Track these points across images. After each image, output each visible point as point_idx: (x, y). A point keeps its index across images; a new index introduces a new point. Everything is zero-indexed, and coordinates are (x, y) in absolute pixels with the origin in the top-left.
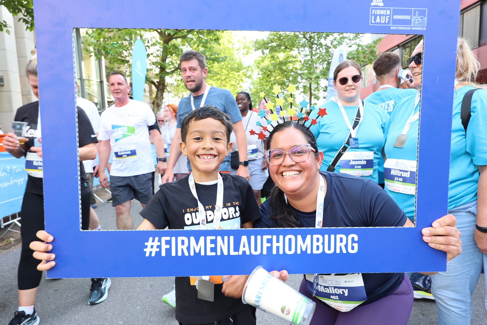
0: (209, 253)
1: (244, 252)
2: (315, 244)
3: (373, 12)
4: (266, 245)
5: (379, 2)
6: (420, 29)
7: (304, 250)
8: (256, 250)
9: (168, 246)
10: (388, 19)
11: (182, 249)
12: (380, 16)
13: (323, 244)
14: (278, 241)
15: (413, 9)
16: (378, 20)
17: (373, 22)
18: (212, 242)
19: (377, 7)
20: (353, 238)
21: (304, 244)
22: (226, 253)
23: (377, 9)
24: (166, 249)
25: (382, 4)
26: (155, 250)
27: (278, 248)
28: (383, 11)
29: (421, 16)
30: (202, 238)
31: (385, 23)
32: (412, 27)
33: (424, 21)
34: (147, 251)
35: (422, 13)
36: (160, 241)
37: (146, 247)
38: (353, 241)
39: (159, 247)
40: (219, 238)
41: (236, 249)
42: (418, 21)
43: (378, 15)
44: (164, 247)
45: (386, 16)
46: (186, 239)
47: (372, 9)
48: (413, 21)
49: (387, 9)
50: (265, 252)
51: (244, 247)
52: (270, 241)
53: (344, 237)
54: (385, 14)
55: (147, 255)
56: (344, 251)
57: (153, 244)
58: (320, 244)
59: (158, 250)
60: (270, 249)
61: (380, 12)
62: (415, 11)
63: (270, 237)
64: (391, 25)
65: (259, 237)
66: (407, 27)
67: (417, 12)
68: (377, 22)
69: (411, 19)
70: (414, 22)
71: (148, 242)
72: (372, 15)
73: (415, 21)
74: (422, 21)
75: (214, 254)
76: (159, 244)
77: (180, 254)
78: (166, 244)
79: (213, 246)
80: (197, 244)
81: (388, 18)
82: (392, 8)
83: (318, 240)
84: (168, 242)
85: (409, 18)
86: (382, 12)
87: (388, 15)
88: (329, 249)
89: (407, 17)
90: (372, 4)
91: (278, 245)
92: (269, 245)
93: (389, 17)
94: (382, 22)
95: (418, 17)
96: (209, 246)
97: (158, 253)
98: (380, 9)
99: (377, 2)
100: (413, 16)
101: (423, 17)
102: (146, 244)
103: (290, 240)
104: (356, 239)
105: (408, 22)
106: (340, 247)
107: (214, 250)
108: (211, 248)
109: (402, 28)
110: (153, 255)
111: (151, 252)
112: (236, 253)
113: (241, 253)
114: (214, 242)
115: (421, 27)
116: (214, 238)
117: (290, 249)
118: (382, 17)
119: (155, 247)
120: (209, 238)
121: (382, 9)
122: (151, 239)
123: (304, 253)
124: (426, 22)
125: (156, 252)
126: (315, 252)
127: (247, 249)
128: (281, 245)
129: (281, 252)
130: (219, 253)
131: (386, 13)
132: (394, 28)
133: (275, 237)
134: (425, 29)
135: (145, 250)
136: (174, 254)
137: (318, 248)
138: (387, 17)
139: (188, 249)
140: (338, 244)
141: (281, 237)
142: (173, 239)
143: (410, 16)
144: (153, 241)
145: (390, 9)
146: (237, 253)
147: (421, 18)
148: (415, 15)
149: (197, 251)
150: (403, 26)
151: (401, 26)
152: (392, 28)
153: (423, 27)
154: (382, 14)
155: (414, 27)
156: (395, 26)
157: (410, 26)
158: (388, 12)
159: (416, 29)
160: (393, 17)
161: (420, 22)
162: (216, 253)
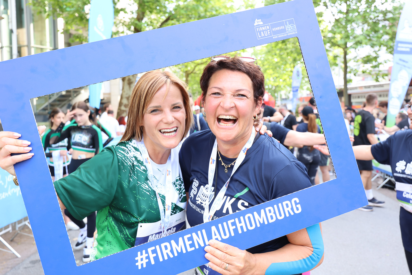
0: (189, 250)
2: (269, 215)
3: (258, 30)
4: (232, 228)
5: (259, 22)
6: (294, 33)
7: (262, 222)
8: (225, 235)
9: (155, 255)
10: (270, 32)
11: (167, 253)
12: (263, 31)
13: (275, 213)
14: (240, 222)
15: (284, 21)
16: (263, 35)
17: (260, 37)
18: (189, 239)
20: (295, 201)
21: (260, 217)
22: (202, 245)
23: (259, 27)
24: (154, 257)
25: (261, 23)
26: (145, 261)
27: (242, 227)
29: (291, 25)
30: (180, 239)
31: (268, 35)
32: (287, 33)
33: (295, 27)
34: (139, 264)
35: (291, 22)
36: (147, 252)
37: (137, 261)
38: (296, 204)
39: (148, 258)
40: (194, 234)
41: (210, 238)
42: (290, 28)
43: (262, 31)
44: (152, 256)
45: (267, 30)
46: (167, 244)
47: (256, 28)
48: (287, 29)
49: (267, 25)
50: (233, 234)
51: (215, 235)
52: (234, 224)
53: (288, 202)
54: (266, 29)
55: (140, 268)
56: (292, 214)
57: (142, 257)
58: (272, 214)
59: (147, 260)
60: (236, 230)
61: (262, 29)
62: (286, 22)
63: (233, 221)
64: (273, 36)
65: (225, 224)
66: (284, 34)
67: (287, 22)
68: (262, 36)
71: (137, 256)
72: (257, 32)
73: (288, 29)
74: (293, 27)
75: (193, 249)
76: (147, 255)
77: (166, 258)
78: (153, 254)
79: (191, 242)
80: (178, 245)
82: (269, 24)
83: (270, 211)
84: (154, 251)
85: (284, 28)
86: (264, 28)
87: (268, 29)
88: (281, 215)
89: (282, 27)
90: (255, 24)
91: (241, 225)
92: (234, 227)
93: (269, 30)
94: (266, 35)
95: (290, 26)
96: (188, 243)
97: (149, 263)
98: (261, 27)
99: (258, 22)
100: (285, 26)
101: (292, 25)
102: (136, 259)
103: (249, 218)
104: (298, 201)
105: (284, 31)
106: (288, 211)
107: (192, 245)
108: (190, 245)
109: (281, 36)
110: (145, 266)
111: (142, 265)
114: (191, 239)
115: (294, 32)
116: (189, 235)
117: (251, 225)
118: (264, 31)
119: (144, 259)
120: (186, 237)
121: (263, 26)
122: (139, 253)
123: (263, 225)
125: (146, 263)
126: (271, 221)
127: (218, 236)
128: (243, 224)
129: (245, 230)
130: (197, 247)
131: (267, 28)
133: (237, 219)
134: (296, 32)
135: (137, 264)
136: (161, 260)
137: (272, 217)
138: (268, 31)
139: (172, 251)
140: (286, 210)
141: (242, 218)
142: (158, 247)
143: (283, 26)
144: (142, 254)
145: (269, 25)
147: (292, 26)
148: (287, 25)
149: (180, 251)
150: (281, 35)
151: (280, 35)
152: (274, 38)
153: (295, 32)
154: (264, 30)
155: (288, 33)
156: (276, 36)
157: (286, 34)
158: (268, 27)
159: (290, 34)
160: (272, 30)
161: (291, 28)
162: (195, 247)
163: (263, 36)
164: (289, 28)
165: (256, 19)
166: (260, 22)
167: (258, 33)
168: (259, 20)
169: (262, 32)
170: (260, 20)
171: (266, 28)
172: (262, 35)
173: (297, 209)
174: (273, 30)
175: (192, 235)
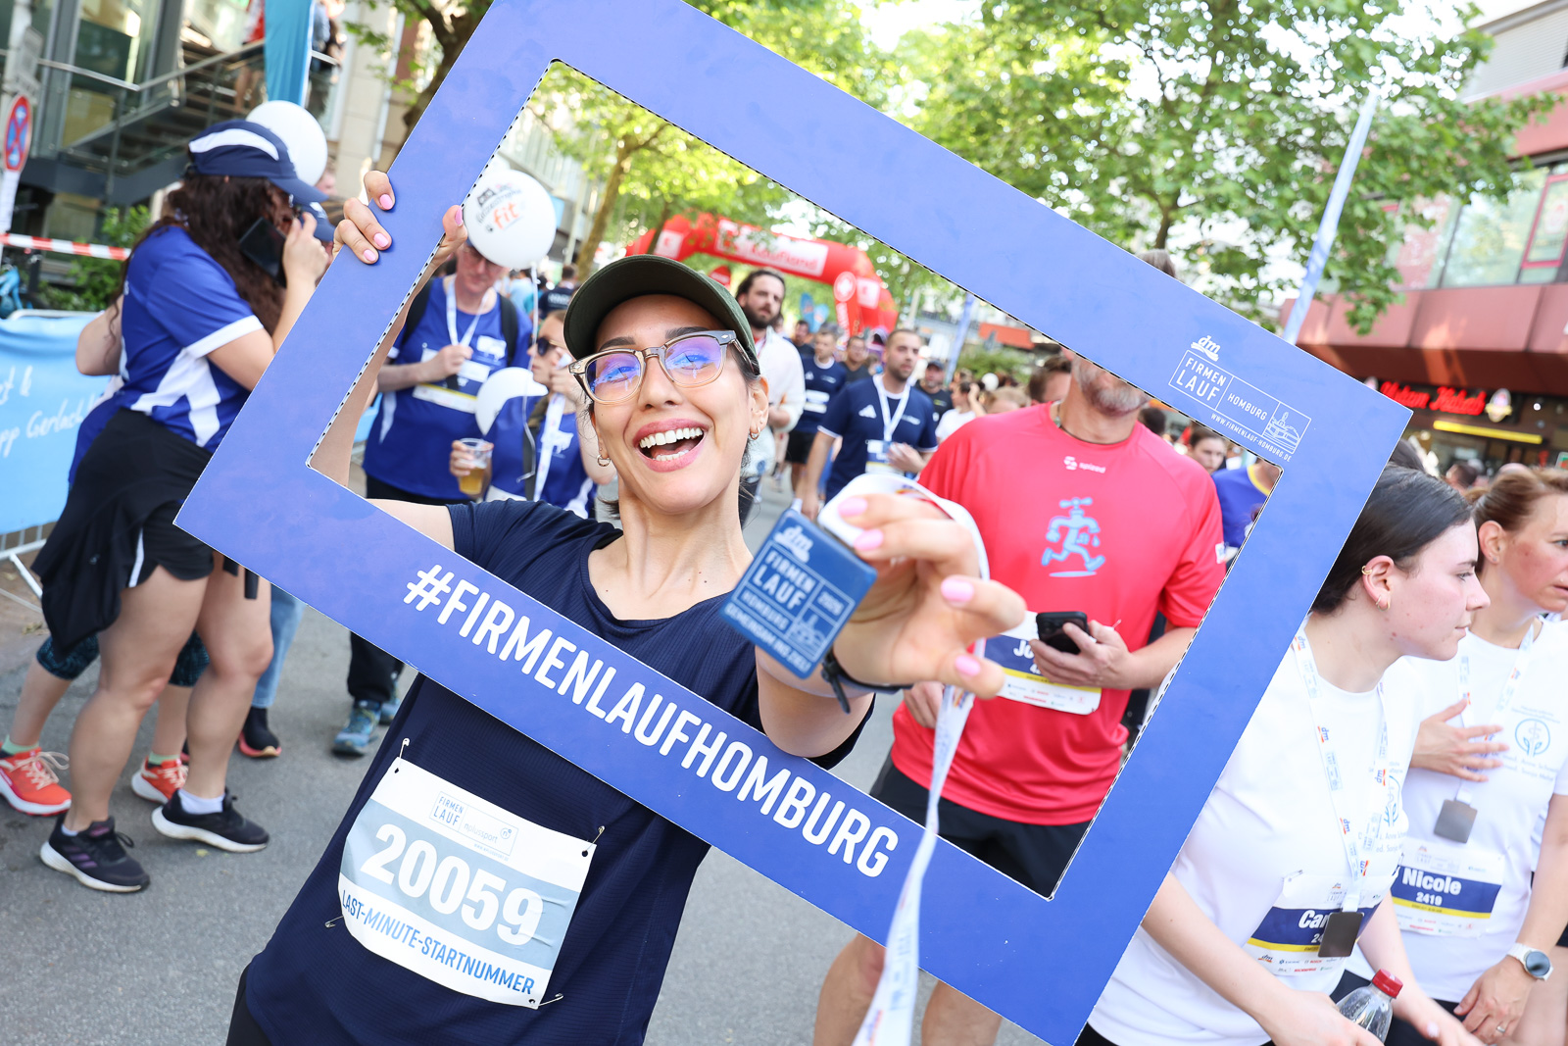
0: (541, 677)
1: (620, 721)
2: (790, 799)
3: (1189, 362)
4: (677, 734)
5: (1212, 349)
6: (1279, 453)
7: (757, 797)
8: (648, 732)
9: (463, 608)
10: (1215, 395)
11: (489, 632)
12: (1201, 377)
13: (809, 810)
14: (709, 742)
15: (1281, 403)
16: (1191, 384)
17: (1178, 382)
18: (564, 655)
19: (1201, 357)
20: (884, 840)
21: (764, 785)
22: (577, 699)
23: (1200, 361)
24: (455, 610)
25: (1215, 357)
26: (430, 598)
27: (700, 757)
28: (1212, 371)
29: (1291, 428)
30: (546, 634)
31: (1204, 399)
32: (1259, 438)
33: (1296, 442)
34: (416, 590)
35: (1295, 422)
36: (453, 585)
37: (417, 581)
38: (882, 846)
39: (444, 597)
40: (583, 657)
41: (607, 704)
42: (1281, 434)
43: (1197, 374)
44: (455, 603)
45: (1212, 385)
46: (510, 614)
47: (1189, 355)
48: (1268, 429)
49: (1225, 375)
50: (665, 750)
51: (627, 709)
52: (691, 730)
53: (866, 823)
54: (1212, 380)
55: (408, 599)
56: (848, 858)
57: (434, 582)
58: (801, 807)
59: (437, 602)
60: (680, 749)
61: (1203, 371)
62: (1283, 409)
63: (697, 721)
64: (1215, 409)
65: (672, 708)
66: (1249, 432)
67: (1286, 413)
68: (1186, 387)
69: (1265, 423)
70: (1271, 432)
71: (427, 571)
72: (1183, 367)
73: (1273, 430)
74: (1288, 437)
75: (551, 684)
76: (447, 590)
77: (477, 640)
78: (461, 600)
79: (560, 665)
80: (529, 640)
81: (1215, 392)
82: (1233, 376)
83: (801, 794)
84: (469, 599)
85: (1263, 418)
86: (1208, 373)
87: (1218, 386)
88: (816, 831)
89: (1260, 414)
90: (1194, 346)
91: (704, 750)
92: (685, 739)
93: (1218, 390)
94: (1198, 393)
95: (1286, 428)
96: (552, 660)
97: (434, 610)
98: (1206, 365)
99: (1208, 347)
100: (1272, 417)
101: (1295, 431)
102: (421, 574)
103: (738, 756)
104: (891, 845)
105: (1258, 425)
106: (845, 841)
107: (556, 675)
108: (553, 669)
109: (1236, 429)
110: (420, 607)
111: (419, 599)
112: (600, 714)
113: (610, 719)
114: (567, 657)
115: (1281, 450)
116: (572, 648)
117: (725, 778)
118: (1203, 382)
119: (435, 591)
120: (561, 643)
121: (1211, 367)
122: (437, 569)
123: (752, 805)
124: (1297, 444)
125: (431, 604)
126: (780, 818)
127: (629, 718)
128: (711, 754)
129: (702, 772)
130: (562, 690)
131: (1217, 380)
132: (1218, 419)
133: (707, 728)
134: (1287, 458)
135: (410, 586)
136: (464, 632)
137: (790, 814)
138: (1215, 388)
139: (503, 639)
140: (843, 833)
141: (722, 737)
142: (485, 598)
143: (1265, 413)
144: (439, 577)
145: (1228, 377)
146: (604, 713)
147: (1290, 431)
148: (1278, 418)
149: (518, 657)
150: (1241, 427)
151: (1236, 424)
152: (1214, 416)
153: (1285, 453)
154: (1206, 377)
155: (1265, 440)
156: (1224, 418)
157: (1256, 436)
158: (1222, 381)
159: (1267, 447)
160: (1227, 395)
161: (1283, 437)
162: (557, 687)
163: (1190, 387)
164: (1278, 430)
165: (1209, 337)
166: (1213, 351)
167: (1184, 371)
168: (1214, 345)
169: (1195, 378)
170: (1219, 347)
171: (1214, 377)
172: (1189, 384)
173: (872, 862)
174: (1231, 397)
175: (576, 653)
